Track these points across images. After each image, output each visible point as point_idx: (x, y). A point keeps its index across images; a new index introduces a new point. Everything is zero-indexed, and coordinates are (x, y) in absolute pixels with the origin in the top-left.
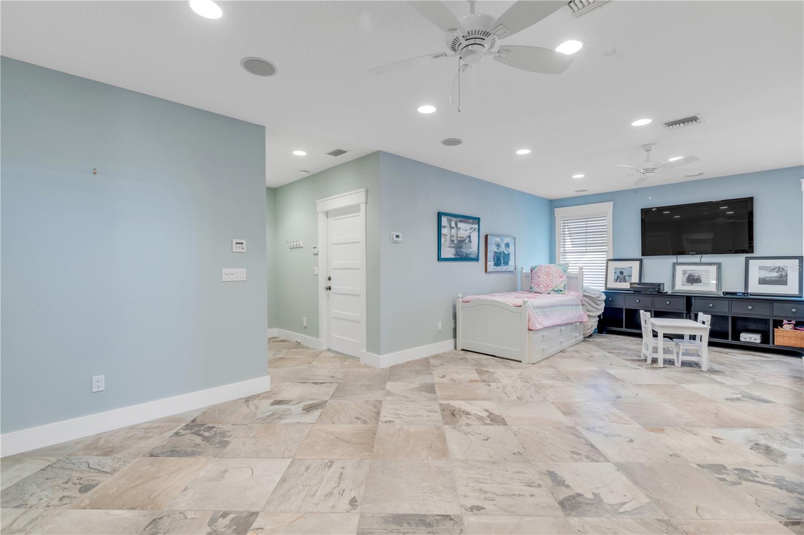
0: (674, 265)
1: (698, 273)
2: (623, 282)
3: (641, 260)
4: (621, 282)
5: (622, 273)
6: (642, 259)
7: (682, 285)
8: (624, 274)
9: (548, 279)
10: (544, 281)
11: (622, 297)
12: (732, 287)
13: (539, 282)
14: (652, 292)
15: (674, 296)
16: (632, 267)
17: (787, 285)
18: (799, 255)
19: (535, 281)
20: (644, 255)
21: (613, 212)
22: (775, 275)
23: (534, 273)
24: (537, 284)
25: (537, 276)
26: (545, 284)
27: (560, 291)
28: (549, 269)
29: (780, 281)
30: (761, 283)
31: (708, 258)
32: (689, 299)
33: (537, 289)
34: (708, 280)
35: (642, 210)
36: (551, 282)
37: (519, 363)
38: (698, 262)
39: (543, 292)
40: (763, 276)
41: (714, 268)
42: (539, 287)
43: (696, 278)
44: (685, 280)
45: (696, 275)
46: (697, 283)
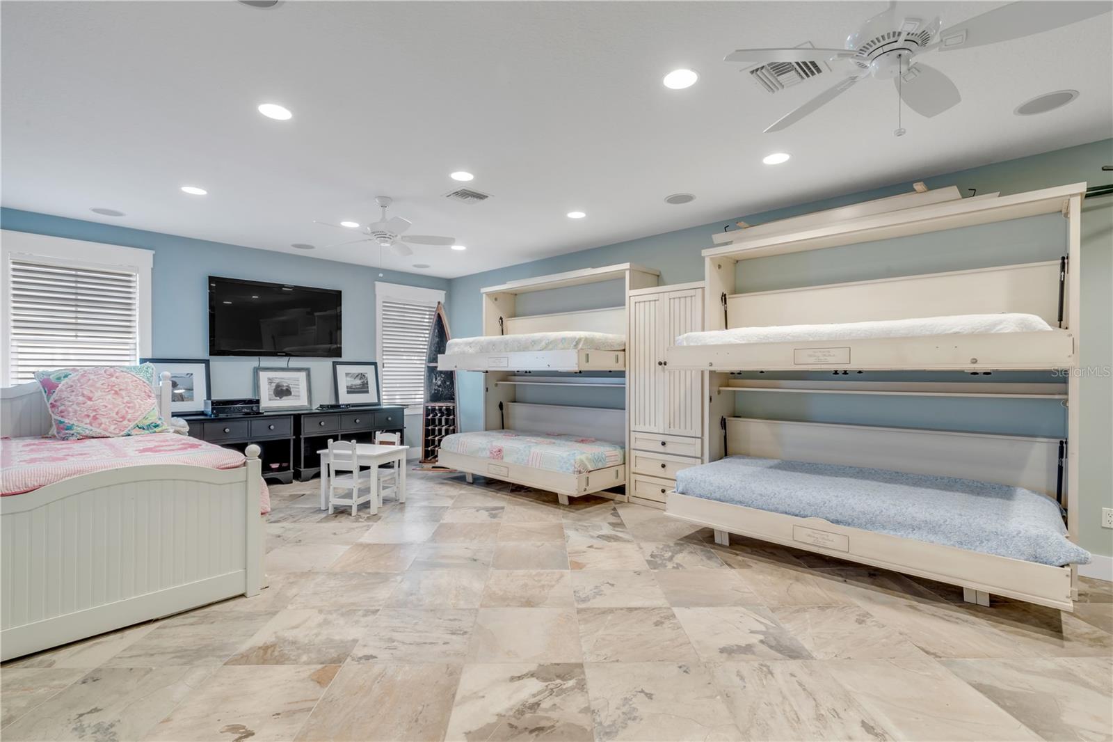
0: (256, 371)
1: (286, 382)
2: (182, 400)
3: (207, 362)
4: (177, 401)
5: (175, 384)
6: (209, 360)
7: (270, 400)
8: (179, 386)
9: (119, 401)
10: (110, 406)
11: (198, 427)
12: (323, 398)
13: (95, 410)
14: (247, 414)
15: (278, 417)
16: (192, 374)
17: (367, 392)
18: (374, 361)
19: (79, 409)
20: (212, 353)
21: (152, 269)
22: (358, 382)
23: (64, 388)
24: (88, 416)
25: (83, 395)
26: (114, 415)
27: (155, 427)
28: (114, 379)
29: (363, 389)
30: (348, 392)
31: (295, 362)
32: (297, 419)
33: (91, 428)
34: (299, 392)
35: (211, 279)
36: (129, 407)
37: (243, 600)
38: (285, 366)
39: (110, 433)
40: (349, 384)
41: (303, 375)
42: (99, 421)
43: (284, 388)
44: (272, 393)
45: (285, 385)
46: (286, 395)
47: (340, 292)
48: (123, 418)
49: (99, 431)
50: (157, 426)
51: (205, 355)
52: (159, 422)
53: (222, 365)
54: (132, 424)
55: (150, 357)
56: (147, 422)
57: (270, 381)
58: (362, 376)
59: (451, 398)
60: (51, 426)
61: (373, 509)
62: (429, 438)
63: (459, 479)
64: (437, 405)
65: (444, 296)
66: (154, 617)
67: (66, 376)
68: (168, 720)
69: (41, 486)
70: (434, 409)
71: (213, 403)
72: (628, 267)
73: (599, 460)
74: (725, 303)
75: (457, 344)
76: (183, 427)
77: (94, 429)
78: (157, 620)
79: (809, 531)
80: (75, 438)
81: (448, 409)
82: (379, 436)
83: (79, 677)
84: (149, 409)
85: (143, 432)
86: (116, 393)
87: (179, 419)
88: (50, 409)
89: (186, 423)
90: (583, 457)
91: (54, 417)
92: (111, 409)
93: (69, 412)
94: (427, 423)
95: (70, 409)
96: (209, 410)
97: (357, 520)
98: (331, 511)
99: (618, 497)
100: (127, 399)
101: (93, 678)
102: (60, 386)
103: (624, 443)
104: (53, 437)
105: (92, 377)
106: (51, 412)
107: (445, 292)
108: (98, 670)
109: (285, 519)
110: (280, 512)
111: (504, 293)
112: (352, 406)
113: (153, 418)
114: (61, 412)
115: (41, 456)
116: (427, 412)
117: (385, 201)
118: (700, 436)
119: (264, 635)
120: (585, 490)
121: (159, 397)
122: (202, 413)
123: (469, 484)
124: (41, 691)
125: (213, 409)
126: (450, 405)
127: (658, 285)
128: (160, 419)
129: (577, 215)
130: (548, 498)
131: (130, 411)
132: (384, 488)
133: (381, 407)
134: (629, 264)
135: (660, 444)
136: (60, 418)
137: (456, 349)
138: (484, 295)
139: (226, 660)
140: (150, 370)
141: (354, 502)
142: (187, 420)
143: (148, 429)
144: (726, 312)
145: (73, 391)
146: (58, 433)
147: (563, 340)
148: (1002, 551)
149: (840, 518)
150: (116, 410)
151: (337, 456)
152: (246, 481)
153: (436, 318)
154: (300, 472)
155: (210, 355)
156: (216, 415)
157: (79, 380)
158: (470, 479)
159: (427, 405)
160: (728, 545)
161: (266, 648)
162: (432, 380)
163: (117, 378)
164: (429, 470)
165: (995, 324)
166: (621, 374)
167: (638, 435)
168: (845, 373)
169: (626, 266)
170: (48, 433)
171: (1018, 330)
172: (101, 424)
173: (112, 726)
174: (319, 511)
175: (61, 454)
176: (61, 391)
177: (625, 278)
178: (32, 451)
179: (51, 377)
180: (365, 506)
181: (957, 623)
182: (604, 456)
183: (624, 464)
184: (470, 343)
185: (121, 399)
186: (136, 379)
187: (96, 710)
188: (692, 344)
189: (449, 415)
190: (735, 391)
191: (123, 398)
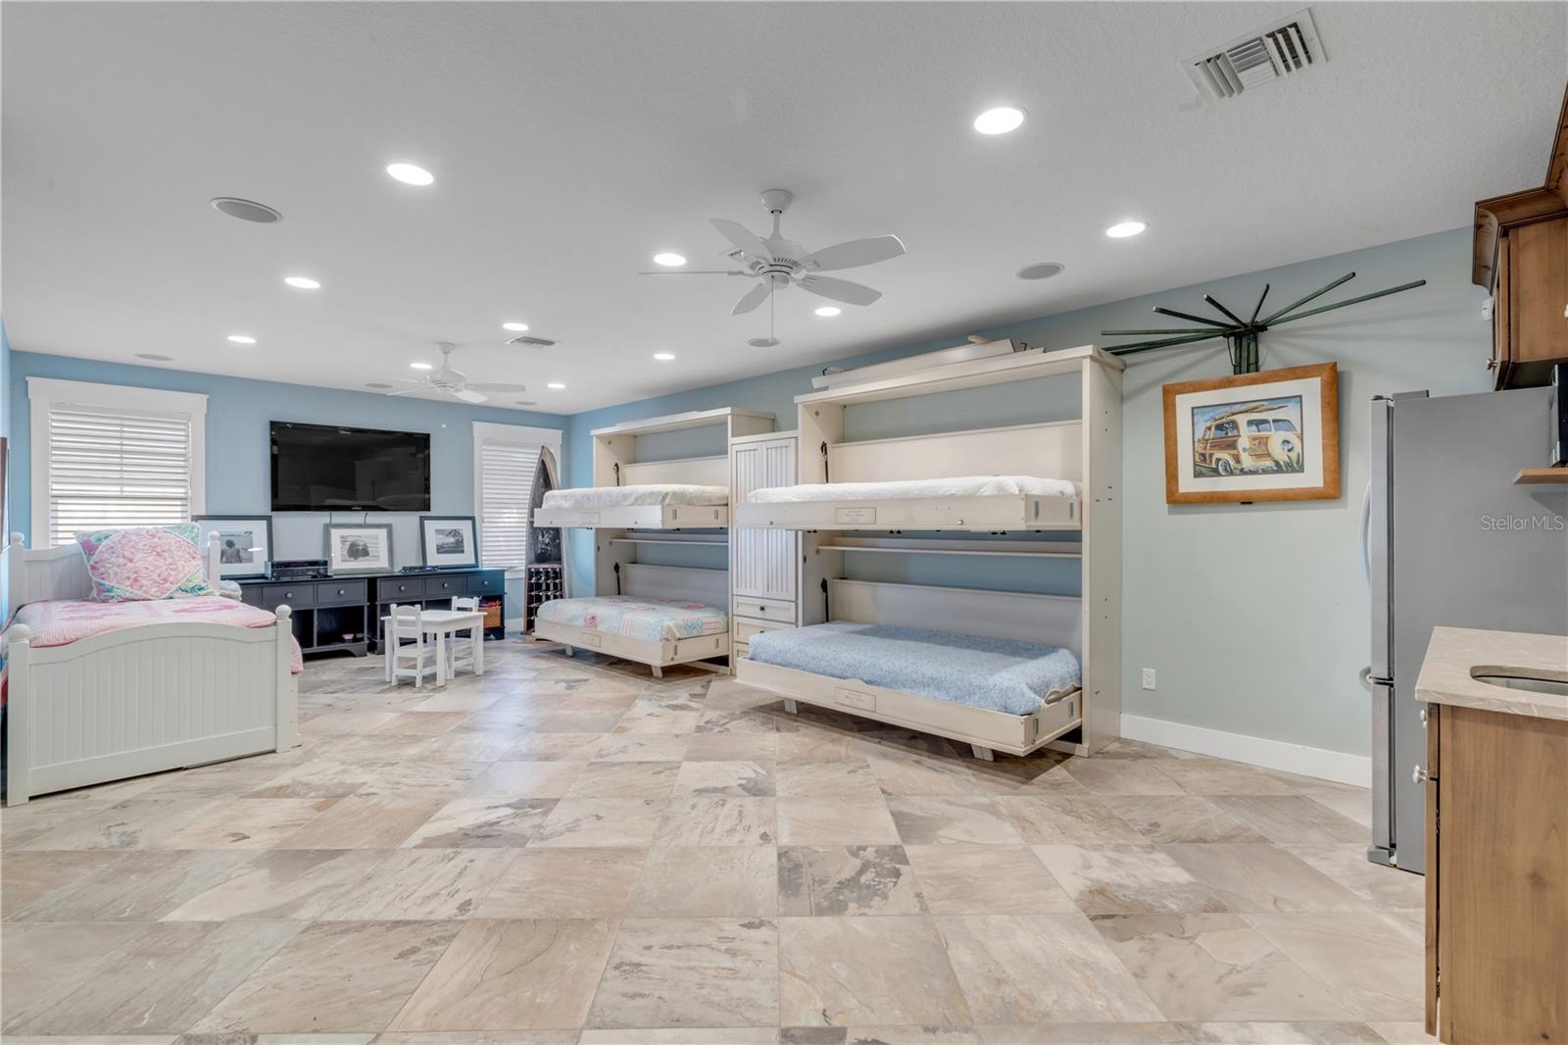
0: (327, 528)
1: (363, 541)
2: (236, 562)
3: (268, 519)
4: (231, 562)
5: (230, 544)
6: (270, 517)
7: (343, 561)
8: (237, 546)
9: (161, 563)
10: (151, 568)
11: (255, 591)
12: (408, 559)
13: (136, 572)
14: (314, 577)
15: (349, 580)
16: (251, 533)
17: (463, 552)
18: (471, 515)
19: (118, 571)
20: (275, 508)
21: (206, 415)
22: (451, 540)
23: (104, 550)
24: (129, 578)
25: (124, 557)
26: (155, 577)
27: (200, 590)
28: (156, 540)
29: (458, 548)
30: (439, 552)
31: (374, 517)
32: (372, 583)
33: (131, 590)
34: (378, 552)
35: (273, 425)
36: (171, 569)
37: (274, 755)
38: (363, 522)
39: (152, 596)
40: (440, 543)
41: (383, 532)
42: (139, 584)
43: (360, 548)
44: (346, 553)
45: (361, 543)
46: (364, 556)
47: (428, 436)
48: (166, 580)
49: (139, 593)
50: (201, 589)
51: (266, 510)
52: (204, 585)
53: (286, 521)
54: (175, 587)
55: (204, 513)
56: (191, 585)
57: (344, 540)
58: (455, 533)
59: (559, 560)
60: (92, 588)
61: (440, 681)
62: (532, 605)
63: (560, 652)
64: (541, 567)
65: (561, 436)
66: (184, 765)
67: (106, 537)
68: (182, 829)
69: (77, 639)
70: (538, 573)
71: (273, 565)
72: (730, 412)
73: (692, 627)
74: (826, 453)
75: (554, 497)
76: (235, 591)
77: (136, 592)
78: (186, 769)
79: (846, 693)
80: (114, 600)
81: (555, 572)
82: (456, 601)
83: (111, 805)
84: (193, 570)
85: (186, 595)
86: (158, 554)
87: (232, 582)
88: (90, 571)
89: (239, 587)
90: (671, 624)
91: (94, 579)
92: (152, 571)
93: (109, 574)
94: (531, 587)
95: (110, 571)
96: (269, 573)
97: (420, 692)
98: (394, 683)
99: (722, 669)
100: (170, 560)
101: (123, 805)
102: (100, 547)
103: (727, 608)
104: (94, 600)
105: (133, 538)
106: (91, 575)
107: (561, 432)
108: (129, 801)
109: (342, 690)
110: (341, 684)
111: (619, 435)
112: (441, 569)
113: (197, 581)
114: (102, 574)
115: (79, 615)
116: (530, 575)
117: (447, 348)
118: (794, 599)
119: (284, 778)
120: (673, 659)
121: (206, 558)
122: (263, 577)
123: (568, 657)
124: (77, 813)
125: (272, 572)
126: (556, 566)
127: (773, 431)
128: (205, 582)
129: (665, 356)
130: (642, 670)
131: (173, 573)
132: (457, 659)
133: (480, 569)
134: (729, 408)
135: (759, 609)
136: (100, 580)
137: (552, 503)
138: (595, 438)
139: (241, 795)
140: (196, 530)
141: (418, 674)
142: (240, 584)
143: (191, 592)
144: (826, 463)
145: (113, 553)
146: (98, 595)
147: (652, 494)
148: (982, 703)
149: (872, 678)
150: (158, 571)
151: (401, 623)
152: (276, 640)
153: (540, 464)
154: (376, 643)
155: (273, 510)
156: (278, 578)
157: (120, 541)
158: (569, 652)
159: (530, 566)
160: (795, 712)
161: (280, 788)
162: (538, 537)
163: (159, 538)
164: (531, 643)
165: (980, 487)
166: (723, 531)
167: (740, 599)
168: (899, 532)
169: (727, 410)
170: (88, 596)
171: (995, 493)
172: (142, 586)
173: (135, 832)
174: (384, 682)
175: (98, 614)
176: (102, 552)
177: (727, 423)
178: (71, 611)
179: (91, 538)
180: (430, 678)
181: (944, 773)
182: (699, 623)
183: (728, 632)
184: (566, 496)
185: (163, 561)
186: (178, 539)
187: (123, 824)
188: (759, 501)
189: (556, 578)
190: (843, 551)
191: (165, 559)
